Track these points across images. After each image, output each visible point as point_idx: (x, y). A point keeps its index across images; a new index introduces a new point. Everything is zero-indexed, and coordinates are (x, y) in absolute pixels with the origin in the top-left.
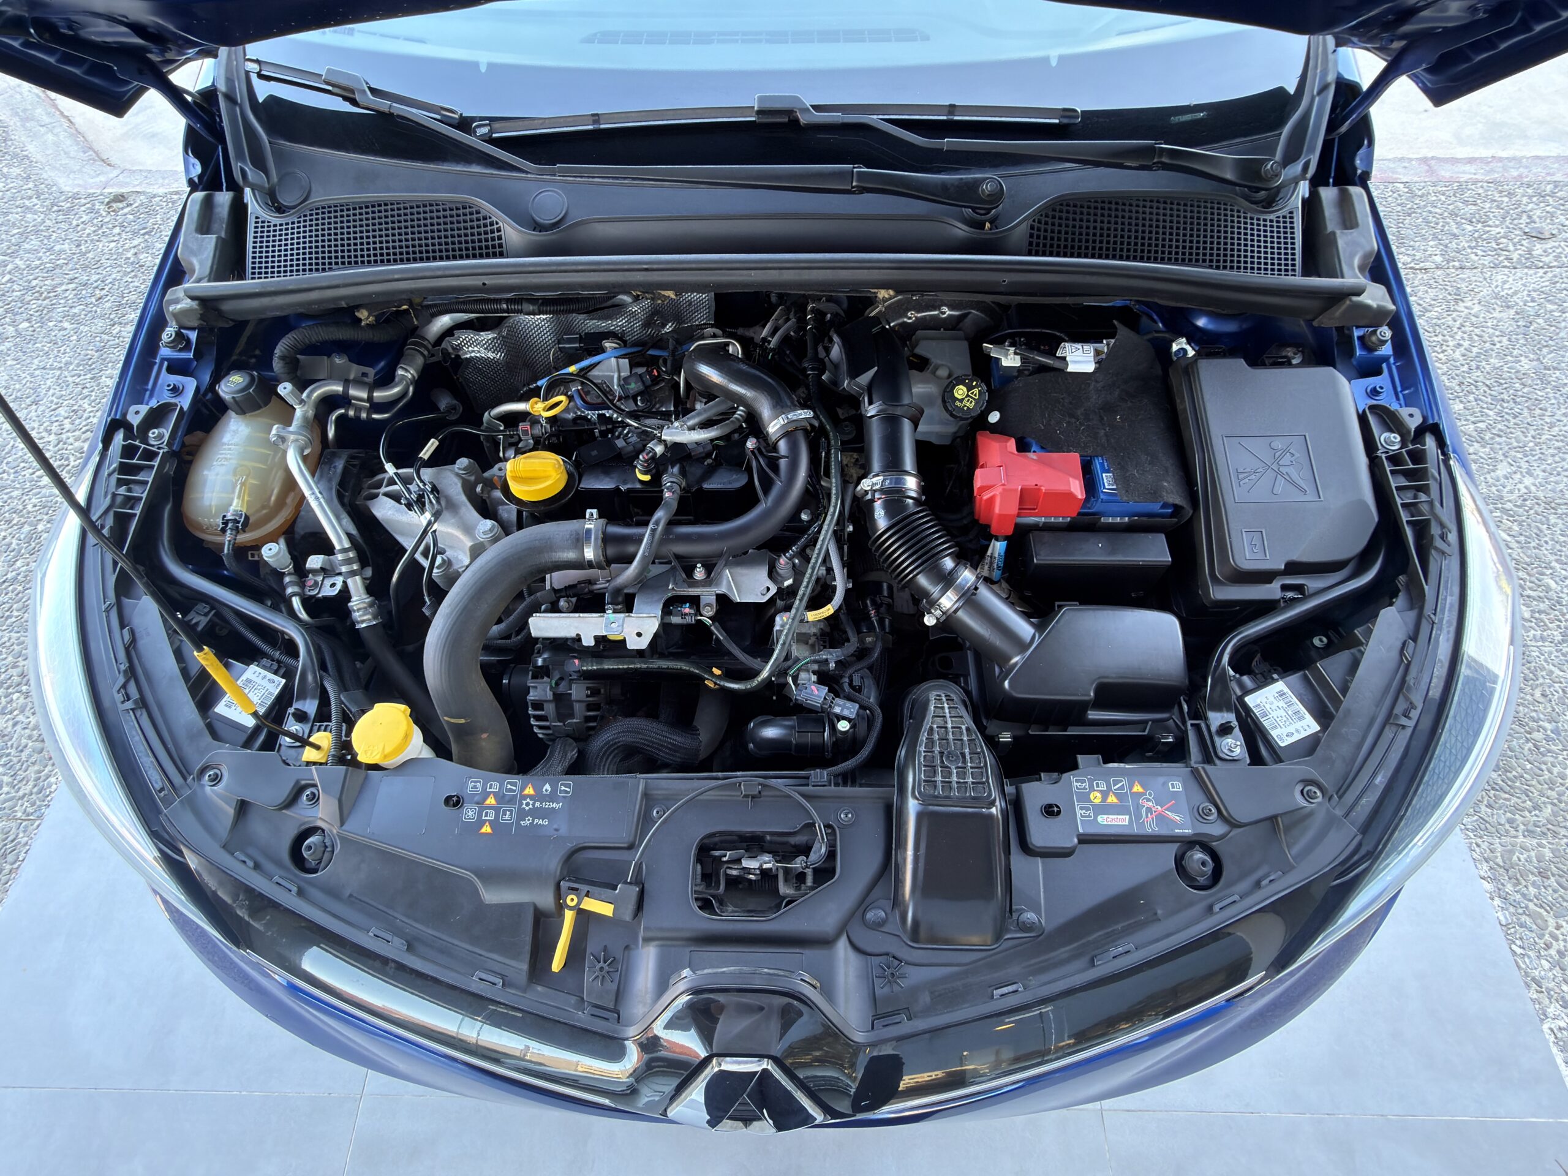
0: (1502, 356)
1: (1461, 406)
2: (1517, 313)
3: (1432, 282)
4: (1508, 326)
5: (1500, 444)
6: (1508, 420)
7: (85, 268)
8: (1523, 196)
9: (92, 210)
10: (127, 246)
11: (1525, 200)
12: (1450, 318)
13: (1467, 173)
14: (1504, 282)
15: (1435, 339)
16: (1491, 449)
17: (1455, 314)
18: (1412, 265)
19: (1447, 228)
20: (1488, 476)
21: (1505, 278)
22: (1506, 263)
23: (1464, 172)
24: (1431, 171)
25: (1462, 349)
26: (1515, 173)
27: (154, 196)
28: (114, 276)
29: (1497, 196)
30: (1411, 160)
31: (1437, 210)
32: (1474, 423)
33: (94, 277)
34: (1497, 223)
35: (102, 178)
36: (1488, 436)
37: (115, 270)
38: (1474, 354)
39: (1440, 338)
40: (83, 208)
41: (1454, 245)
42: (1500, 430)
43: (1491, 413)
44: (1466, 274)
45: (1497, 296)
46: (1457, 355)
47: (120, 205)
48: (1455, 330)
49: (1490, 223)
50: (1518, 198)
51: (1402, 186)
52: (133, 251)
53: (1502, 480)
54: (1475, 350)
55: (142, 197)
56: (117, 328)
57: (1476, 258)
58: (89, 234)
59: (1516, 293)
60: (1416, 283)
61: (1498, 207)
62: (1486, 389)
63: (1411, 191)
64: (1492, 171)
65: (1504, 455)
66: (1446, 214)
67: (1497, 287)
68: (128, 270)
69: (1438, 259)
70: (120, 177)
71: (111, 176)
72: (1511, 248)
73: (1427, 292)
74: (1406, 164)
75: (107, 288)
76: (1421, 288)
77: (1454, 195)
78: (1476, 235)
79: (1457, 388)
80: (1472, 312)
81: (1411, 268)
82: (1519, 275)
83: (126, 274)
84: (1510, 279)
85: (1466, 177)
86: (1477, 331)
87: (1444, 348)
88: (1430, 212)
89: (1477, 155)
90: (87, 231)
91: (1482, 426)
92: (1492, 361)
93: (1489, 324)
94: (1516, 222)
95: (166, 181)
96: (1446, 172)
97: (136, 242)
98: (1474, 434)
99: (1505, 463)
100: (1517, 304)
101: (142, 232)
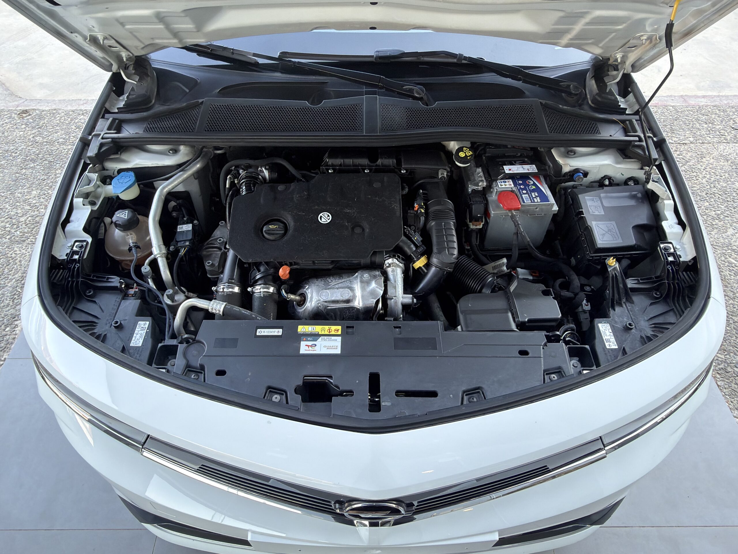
0: (726, 181)
1: (708, 204)
2: (732, 163)
3: (689, 149)
4: (727, 168)
5: (728, 220)
6: (732, 210)
7: (7, 143)
8: (730, 112)
9: (10, 117)
10: (29, 134)
11: (731, 114)
12: (699, 165)
13: (703, 102)
14: (724, 149)
15: (693, 174)
16: (724, 222)
17: (701, 163)
18: (679, 142)
19: (695, 125)
20: (723, 235)
21: (725, 147)
22: (724, 141)
23: (701, 102)
24: (685, 100)
25: (706, 178)
26: (726, 102)
27: (43, 111)
28: (22, 147)
29: (718, 112)
30: (675, 96)
31: (690, 118)
32: (715, 211)
33: (12, 148)
34: (719, 123)
35: (16, 103)
36: (722, 217)
37: (23, 144)
38: (712, 181)
39: (695, 174)
40: (6, 116)
41: (698, 133)
42: (728, 214)
43: (722, 207)
44: (705, 146)
45: (721, 155)
46: (704, 181)
47: (24, 115)
48: (702, 170)
49: (715, 123)
50: (728, 113)
51: (671, 107)
52: (32, 136)
53: (731, 236)
54: (713, 179)
55: (37, 112)
56: (24, 171)
57: (710, 139)
58: (9, 128)
59: (730, 154)
60: (682, 150)
61: (718, 117)
62: (719, 196)
63: (676, 110)
64: (715, 101)
65: (730, 225)
66: (694, 120)
67: (721, 151)
68: (30, 144)
69: (692, 139)
70: (26, 103)
71: (21, 102)
72: (726, 134)
73: (687, 154)
74: (673, 98)
75: (18, 153)
76: (685, 152)
77: (697, 112)
78: (709, 129)
79: (705, 196)
80: (710, 162)
81: (679, 143)
82: (731, 146)
83: (28, 146)
84: (727, 148)
85: (702, 104)
86: (713, 171)
87: (697, 178)
88: (686, 119)
89: (707, 95)
90: (8, 127)
91: (719, 212)
92: (721, 184)
93: (719, 168)
94: (727, 123)
95: (50, 104)
96: (692, 102)
97: (33, 132)
98: (716, 216)
99: (731, 229)
100: (731, 159)
101: (37, 127)
